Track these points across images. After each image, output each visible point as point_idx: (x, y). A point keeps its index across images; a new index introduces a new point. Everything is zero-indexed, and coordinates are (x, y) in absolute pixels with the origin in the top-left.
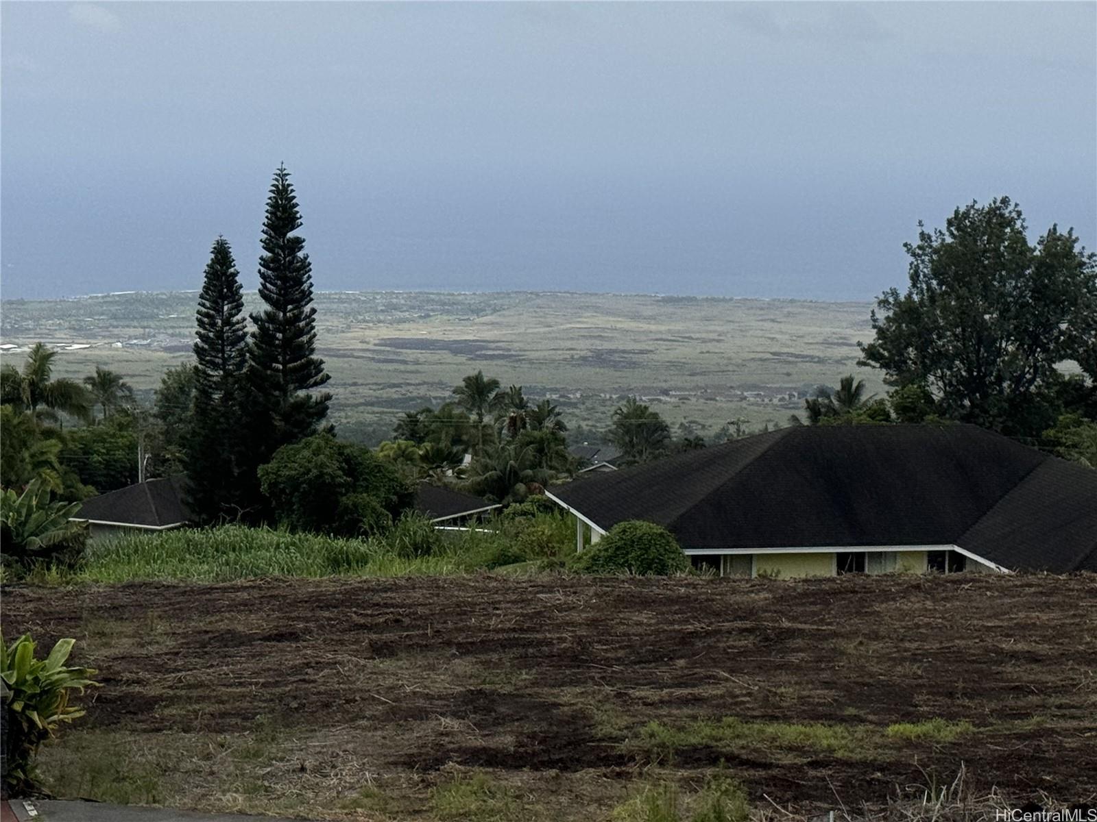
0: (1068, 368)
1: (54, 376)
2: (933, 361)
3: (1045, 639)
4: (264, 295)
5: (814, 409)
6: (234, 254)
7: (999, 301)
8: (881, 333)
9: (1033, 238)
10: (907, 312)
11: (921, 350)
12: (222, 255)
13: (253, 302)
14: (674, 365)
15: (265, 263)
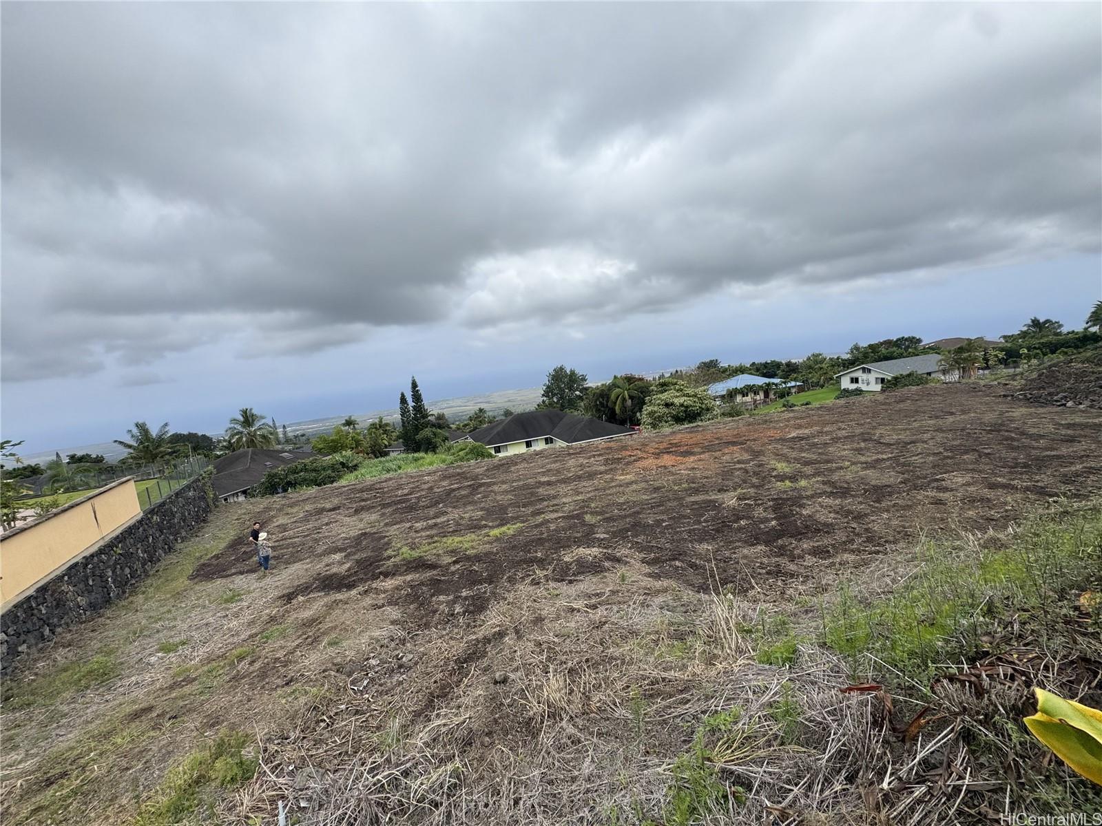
0: (578, 393)
1: (384, 422)
2: (554, 395)
3: (554, 475)
4: (413, 401)
5: (538, 405)
6: (405, 394)
7: (564, 383)
8: (544, 391)
9: (568, 372)
10: (548, 387)
11: (552, 393)
12: (403, 395)
13: (411, 404)
15: (412, 395)
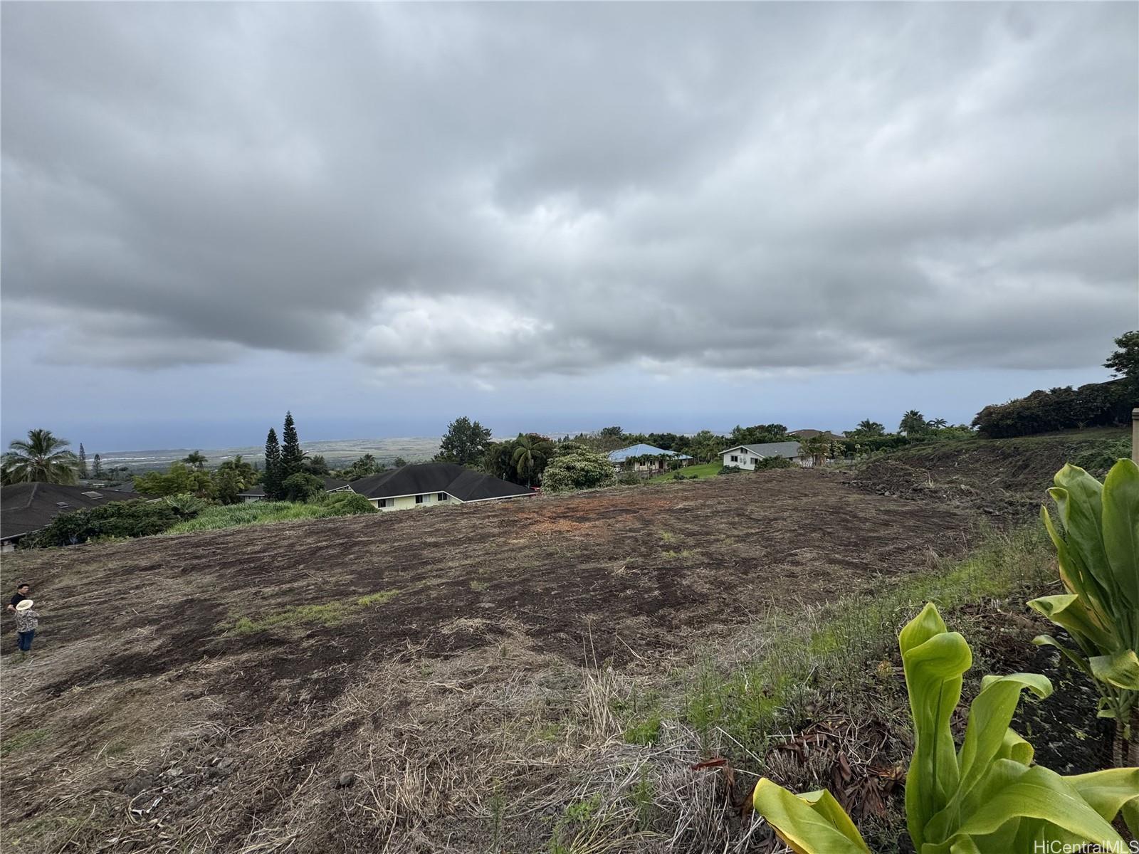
0: (480, 447)
2: (453, 447)
3: (442, 536)
4: (285, 440)
5: (436, 457)
7: (466, 435)
8: (444, 442)
9: (472, 425)
10: (448, 438)
11: (452, 445)
12: (272, 432)
14: (417, 450)
15: (284, 433)
